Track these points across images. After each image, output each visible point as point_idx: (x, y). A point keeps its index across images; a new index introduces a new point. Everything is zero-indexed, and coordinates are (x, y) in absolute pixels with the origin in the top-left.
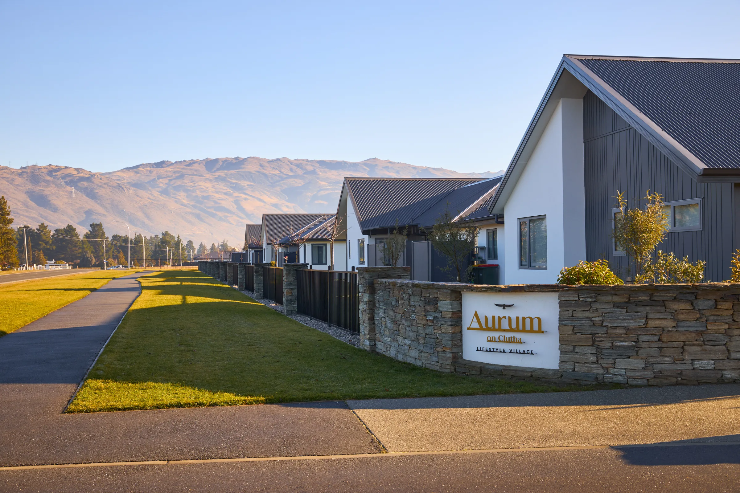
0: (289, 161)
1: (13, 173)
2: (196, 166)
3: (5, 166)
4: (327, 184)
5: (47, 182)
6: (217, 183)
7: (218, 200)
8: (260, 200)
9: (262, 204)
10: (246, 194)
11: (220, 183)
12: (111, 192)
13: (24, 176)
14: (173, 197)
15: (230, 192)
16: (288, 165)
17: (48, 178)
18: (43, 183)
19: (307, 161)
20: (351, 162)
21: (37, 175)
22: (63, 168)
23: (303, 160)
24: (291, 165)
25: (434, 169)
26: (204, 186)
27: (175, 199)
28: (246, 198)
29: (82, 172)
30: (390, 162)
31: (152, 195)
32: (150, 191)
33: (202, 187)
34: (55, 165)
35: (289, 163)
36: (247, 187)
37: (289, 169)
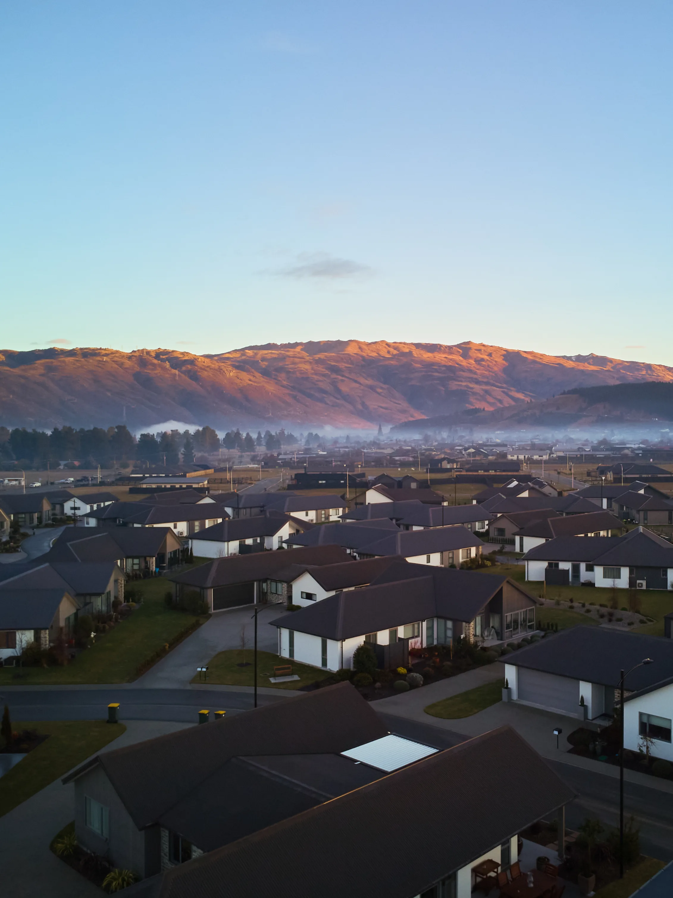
0: (388, 345)
1: (123, 356)
2: (298, 349)
3: (117, 350)
4: (421, 366)
5: (154, 365)
6: (317, 366)
7: (317, 381)
8: (356, 382)
9: (357, 385)
10: (343, 376)
11: (319, 365)
12: (213, 374)
13: (134, 360)
14: (275, 379)
15: (327, 373)
16: (385, 347)
17: (155, 361)
18: (150, 367)
19: (405, 343)
20: (446, 345)
21: (145, 359)
22: (170, 351)
23: (400, 343)
24: (389, 348)
25: (525, 352)
26: (304, 368)
27: (276, 381)
28: (343, 380)
29: (187, 356)
30: (484, 345)
31: (254, 376)
32: (253, 373)
33: (302, 369)
34: (164, 349)
35: (387, 346)
36: (345, 369)
37: (387, 352)
